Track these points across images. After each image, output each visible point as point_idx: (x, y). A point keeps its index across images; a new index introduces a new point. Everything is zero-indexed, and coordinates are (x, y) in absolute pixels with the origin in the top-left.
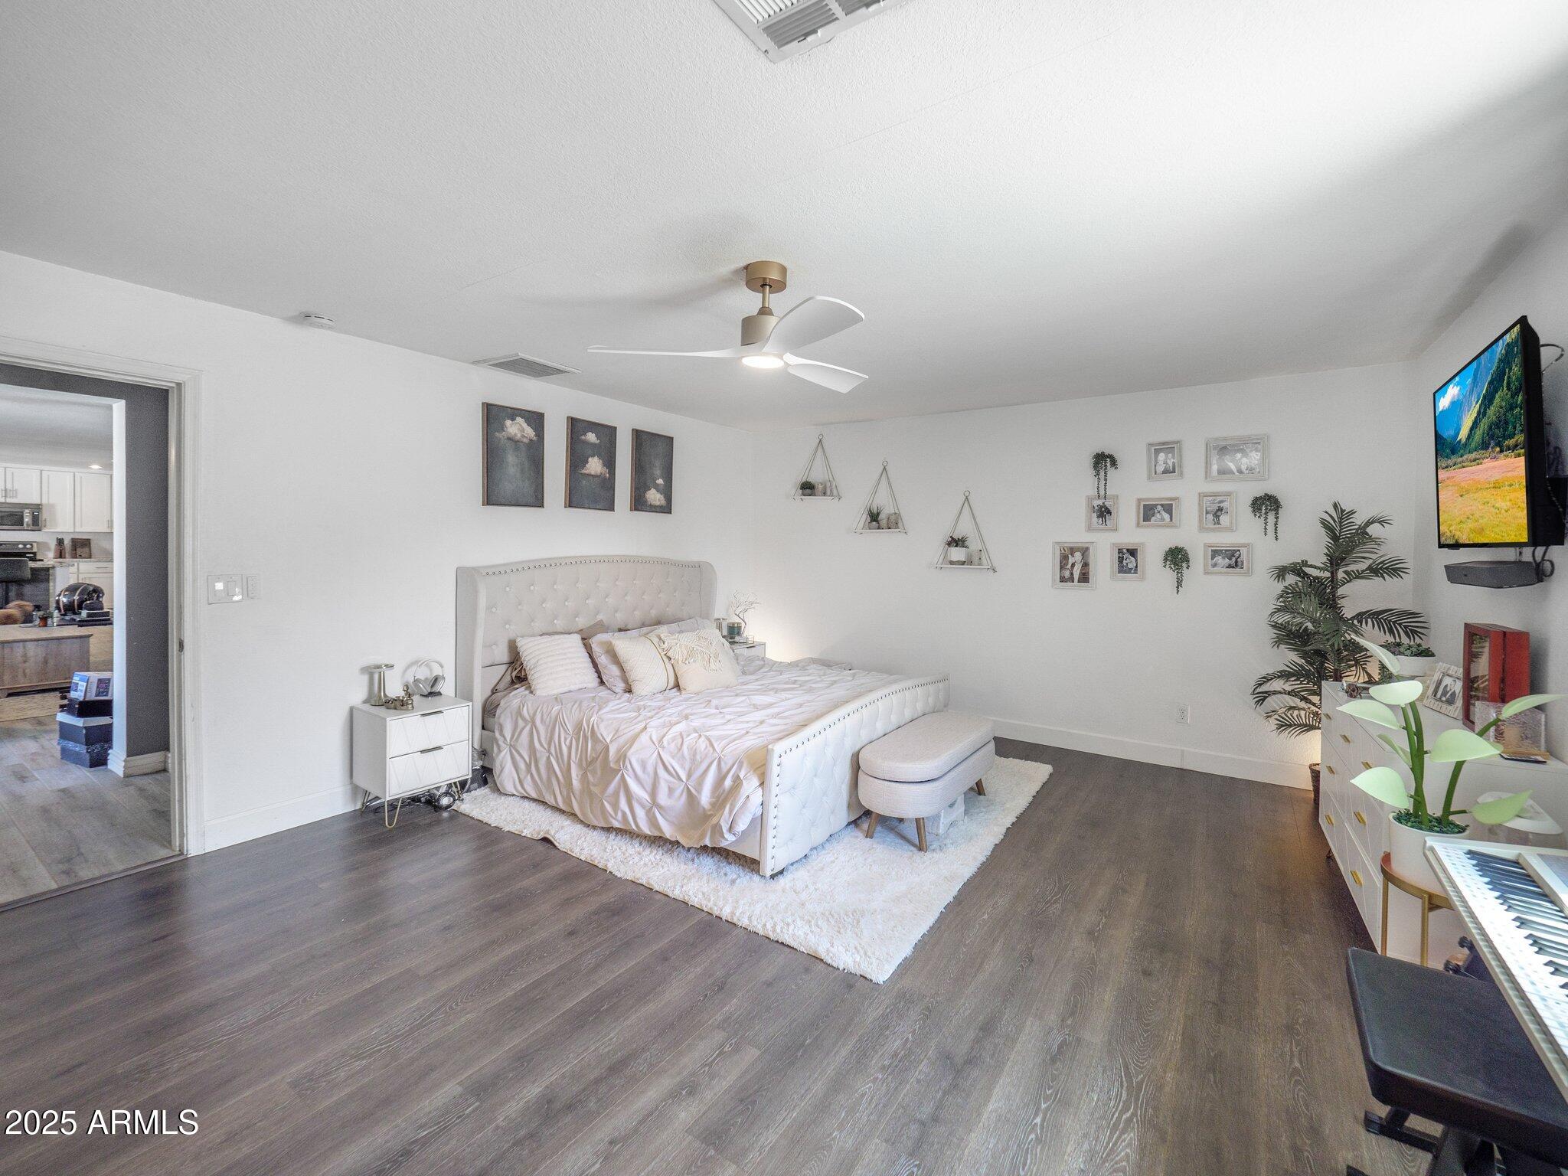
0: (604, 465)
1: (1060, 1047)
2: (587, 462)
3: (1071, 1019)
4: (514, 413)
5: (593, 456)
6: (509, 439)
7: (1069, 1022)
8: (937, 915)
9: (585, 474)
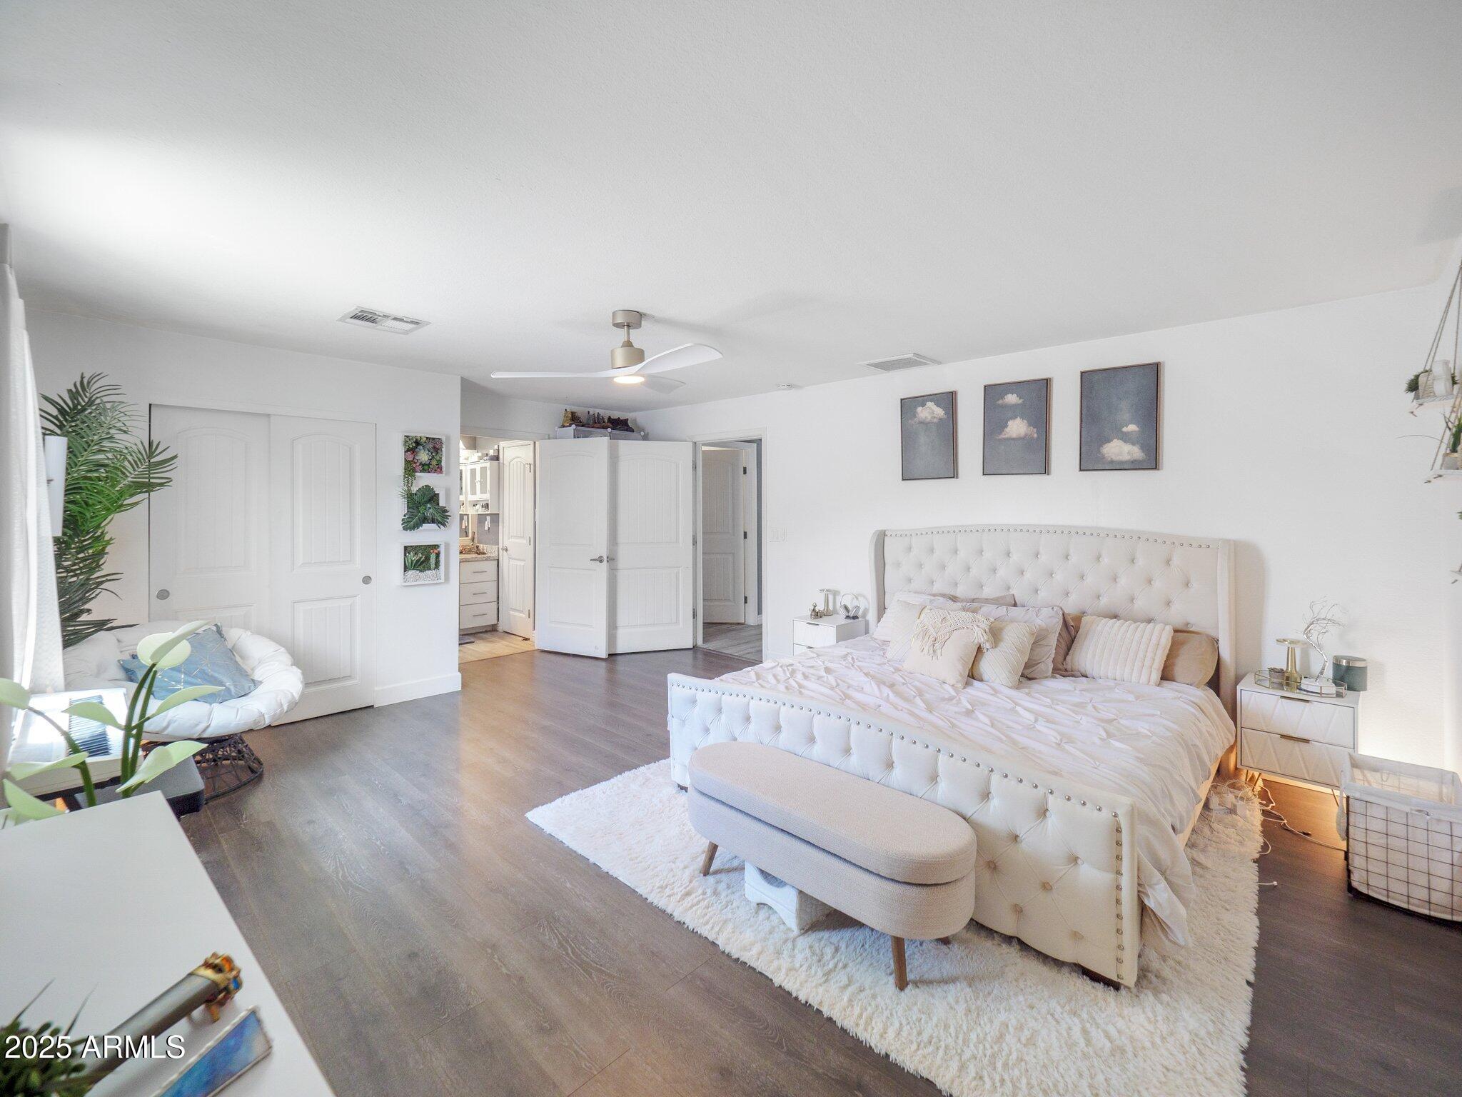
0: (1030, 424)
1: (407, 870)
2: (1006, 426)
3: (420, 884)
4: (922, 400)
5: (1014, 418)
6: (921, 423)
7: (419, 882)
8: (574, 849)
9: (1004, 439)
